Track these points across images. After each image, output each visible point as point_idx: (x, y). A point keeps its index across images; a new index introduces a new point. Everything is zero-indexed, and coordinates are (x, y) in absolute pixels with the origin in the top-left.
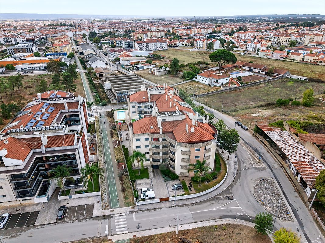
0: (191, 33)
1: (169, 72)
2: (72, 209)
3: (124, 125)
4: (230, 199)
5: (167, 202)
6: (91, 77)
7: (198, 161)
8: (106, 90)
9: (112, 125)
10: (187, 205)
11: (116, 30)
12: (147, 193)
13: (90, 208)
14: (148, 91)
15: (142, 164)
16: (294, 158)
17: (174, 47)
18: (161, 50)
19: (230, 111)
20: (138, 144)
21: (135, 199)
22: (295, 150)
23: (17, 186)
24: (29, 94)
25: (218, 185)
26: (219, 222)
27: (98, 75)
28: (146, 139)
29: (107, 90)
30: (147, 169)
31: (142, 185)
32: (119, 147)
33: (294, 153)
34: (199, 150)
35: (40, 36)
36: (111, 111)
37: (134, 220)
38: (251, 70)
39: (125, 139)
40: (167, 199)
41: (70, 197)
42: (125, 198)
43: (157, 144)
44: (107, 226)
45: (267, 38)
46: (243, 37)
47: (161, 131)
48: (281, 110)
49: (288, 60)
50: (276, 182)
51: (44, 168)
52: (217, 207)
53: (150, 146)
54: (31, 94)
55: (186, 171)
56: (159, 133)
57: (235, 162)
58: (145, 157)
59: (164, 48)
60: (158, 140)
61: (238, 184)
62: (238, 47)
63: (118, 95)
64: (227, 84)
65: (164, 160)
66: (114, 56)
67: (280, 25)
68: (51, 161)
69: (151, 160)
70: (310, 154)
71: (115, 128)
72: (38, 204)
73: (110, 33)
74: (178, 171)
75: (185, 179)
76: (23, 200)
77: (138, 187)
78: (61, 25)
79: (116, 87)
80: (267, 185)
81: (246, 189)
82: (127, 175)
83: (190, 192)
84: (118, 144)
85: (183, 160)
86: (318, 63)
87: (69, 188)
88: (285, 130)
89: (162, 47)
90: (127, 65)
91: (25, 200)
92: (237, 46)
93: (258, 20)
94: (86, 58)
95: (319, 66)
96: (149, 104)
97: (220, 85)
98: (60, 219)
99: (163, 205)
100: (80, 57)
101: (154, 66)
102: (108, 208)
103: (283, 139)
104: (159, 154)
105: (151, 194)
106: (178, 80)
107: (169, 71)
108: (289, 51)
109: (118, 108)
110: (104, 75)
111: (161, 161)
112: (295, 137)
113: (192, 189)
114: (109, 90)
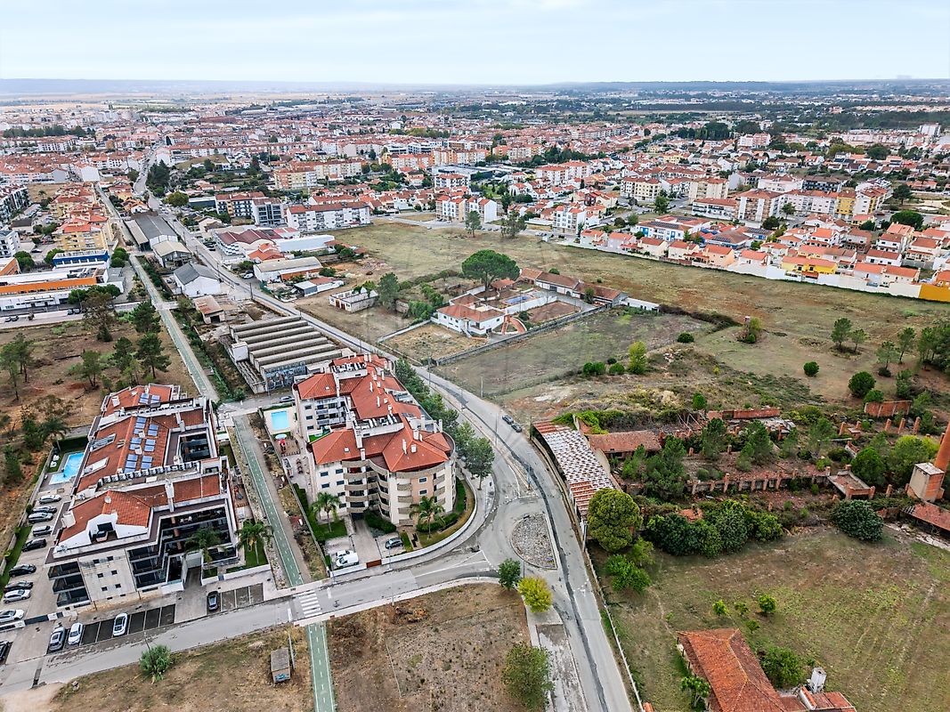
0: (432, 163)
1: (376, 304)
2: (229, 595)
3: (290, 443)
4: (473, 550)
5: (378, 567)
6: (192, 324)
7: (424, 498)
8: (237, 362)
9: (265, 445)
10: (409, 567)
11: (225, 154)
12: (345, 558)
13: (258, 590)
14: (335, 375)
15: (335, 514)
16: (575, 477)
17: (388, 214)
18: (355, 226)
19: (497, 394)
20: (325, 480)
21: (328, 569)
22: (581, 463)
23: (137, 568)
24: (54, 384)
25: (458, 533)
26: (454, 584)
27: (207, 320)
28: (338, 471)
29: (241, 361)
30: (343, 521)
31: (336, 547)
32: (286, 487)
33: (577, 469)
34: (425, 480)
35: (7, 190)
36: (257, 413)
37: (330, 597)
38: (553, 289)
39: (297, 471)
40: (378, 563)
41: (221, 579)
42: (311, 569)
43: (356, 477)
44: (289, 610)
45: (612, 182)
46: (558, 178)
47: (363, 455)
48: (589, 386)
49: (636, 255)
50: (547, 518)
51: (171, 537)
52: (454, 564)
53: (346, 483)
54: (57, 383)
55: (407, 517)
56: (359, 459)
57: (491, 493)
58: (338, 502)
59: (362, 222)
60: (358, 470)
61: (490, 527)
62: (539, 216)
63: (270, 375)
64: (498, 329)
65: (371, 503)
66: (234, 252)
67: (653, 132)
68: (182, 524)
69: (349, 505)
70: (599, 469)
71: (271, 450)
72: (168, 595)
73: (209, 166)
74: (395, 518)
75: (406, 529)
76: (143, 591)
77: (330, 552)
78: (49, 132)
79: (260, 356)
80: (533, 525)
81: (501, 534)
82: (310, 534)
83: (414, 549)
84: (284, 482)
85: (401, 499)
86: (693, 263)
87: (215, 566)
88: (575, 429)
89: (358, 219)
90: (273, 282)
91: (148, 590)
92: (538, 212)
93: (611, 105)
94: (162, 264)
95: (695, 271)
96: (338, 400)
97: (484, 332)
98: (212, 611)
99: (372, 572)
100: (143, 257)
101: (342, 283)
102: (286, 586)
103: (568, 447)
104: (361, 493)
105: (352, 557)
106: (399, 320)
107: (377, 298)
108: (644, 229)
109: (270, 406)
110: (222, 317)
111: (366, 504)
112: (585, 442)
113: (417, 543)
114: (244, 361)
